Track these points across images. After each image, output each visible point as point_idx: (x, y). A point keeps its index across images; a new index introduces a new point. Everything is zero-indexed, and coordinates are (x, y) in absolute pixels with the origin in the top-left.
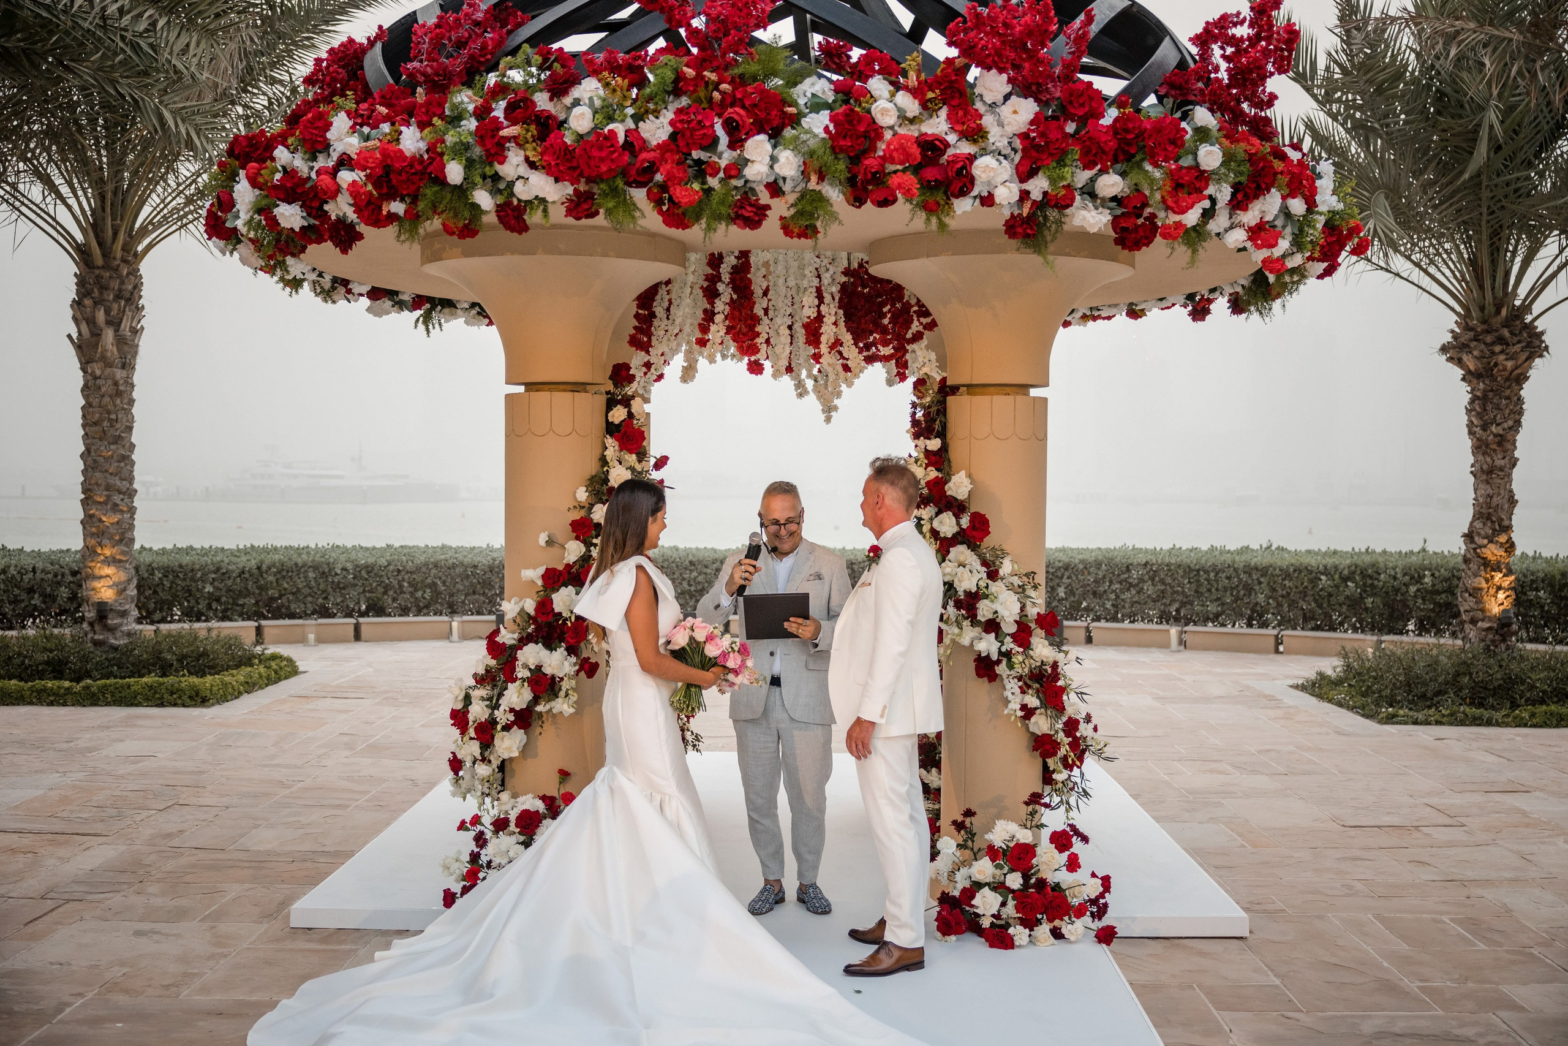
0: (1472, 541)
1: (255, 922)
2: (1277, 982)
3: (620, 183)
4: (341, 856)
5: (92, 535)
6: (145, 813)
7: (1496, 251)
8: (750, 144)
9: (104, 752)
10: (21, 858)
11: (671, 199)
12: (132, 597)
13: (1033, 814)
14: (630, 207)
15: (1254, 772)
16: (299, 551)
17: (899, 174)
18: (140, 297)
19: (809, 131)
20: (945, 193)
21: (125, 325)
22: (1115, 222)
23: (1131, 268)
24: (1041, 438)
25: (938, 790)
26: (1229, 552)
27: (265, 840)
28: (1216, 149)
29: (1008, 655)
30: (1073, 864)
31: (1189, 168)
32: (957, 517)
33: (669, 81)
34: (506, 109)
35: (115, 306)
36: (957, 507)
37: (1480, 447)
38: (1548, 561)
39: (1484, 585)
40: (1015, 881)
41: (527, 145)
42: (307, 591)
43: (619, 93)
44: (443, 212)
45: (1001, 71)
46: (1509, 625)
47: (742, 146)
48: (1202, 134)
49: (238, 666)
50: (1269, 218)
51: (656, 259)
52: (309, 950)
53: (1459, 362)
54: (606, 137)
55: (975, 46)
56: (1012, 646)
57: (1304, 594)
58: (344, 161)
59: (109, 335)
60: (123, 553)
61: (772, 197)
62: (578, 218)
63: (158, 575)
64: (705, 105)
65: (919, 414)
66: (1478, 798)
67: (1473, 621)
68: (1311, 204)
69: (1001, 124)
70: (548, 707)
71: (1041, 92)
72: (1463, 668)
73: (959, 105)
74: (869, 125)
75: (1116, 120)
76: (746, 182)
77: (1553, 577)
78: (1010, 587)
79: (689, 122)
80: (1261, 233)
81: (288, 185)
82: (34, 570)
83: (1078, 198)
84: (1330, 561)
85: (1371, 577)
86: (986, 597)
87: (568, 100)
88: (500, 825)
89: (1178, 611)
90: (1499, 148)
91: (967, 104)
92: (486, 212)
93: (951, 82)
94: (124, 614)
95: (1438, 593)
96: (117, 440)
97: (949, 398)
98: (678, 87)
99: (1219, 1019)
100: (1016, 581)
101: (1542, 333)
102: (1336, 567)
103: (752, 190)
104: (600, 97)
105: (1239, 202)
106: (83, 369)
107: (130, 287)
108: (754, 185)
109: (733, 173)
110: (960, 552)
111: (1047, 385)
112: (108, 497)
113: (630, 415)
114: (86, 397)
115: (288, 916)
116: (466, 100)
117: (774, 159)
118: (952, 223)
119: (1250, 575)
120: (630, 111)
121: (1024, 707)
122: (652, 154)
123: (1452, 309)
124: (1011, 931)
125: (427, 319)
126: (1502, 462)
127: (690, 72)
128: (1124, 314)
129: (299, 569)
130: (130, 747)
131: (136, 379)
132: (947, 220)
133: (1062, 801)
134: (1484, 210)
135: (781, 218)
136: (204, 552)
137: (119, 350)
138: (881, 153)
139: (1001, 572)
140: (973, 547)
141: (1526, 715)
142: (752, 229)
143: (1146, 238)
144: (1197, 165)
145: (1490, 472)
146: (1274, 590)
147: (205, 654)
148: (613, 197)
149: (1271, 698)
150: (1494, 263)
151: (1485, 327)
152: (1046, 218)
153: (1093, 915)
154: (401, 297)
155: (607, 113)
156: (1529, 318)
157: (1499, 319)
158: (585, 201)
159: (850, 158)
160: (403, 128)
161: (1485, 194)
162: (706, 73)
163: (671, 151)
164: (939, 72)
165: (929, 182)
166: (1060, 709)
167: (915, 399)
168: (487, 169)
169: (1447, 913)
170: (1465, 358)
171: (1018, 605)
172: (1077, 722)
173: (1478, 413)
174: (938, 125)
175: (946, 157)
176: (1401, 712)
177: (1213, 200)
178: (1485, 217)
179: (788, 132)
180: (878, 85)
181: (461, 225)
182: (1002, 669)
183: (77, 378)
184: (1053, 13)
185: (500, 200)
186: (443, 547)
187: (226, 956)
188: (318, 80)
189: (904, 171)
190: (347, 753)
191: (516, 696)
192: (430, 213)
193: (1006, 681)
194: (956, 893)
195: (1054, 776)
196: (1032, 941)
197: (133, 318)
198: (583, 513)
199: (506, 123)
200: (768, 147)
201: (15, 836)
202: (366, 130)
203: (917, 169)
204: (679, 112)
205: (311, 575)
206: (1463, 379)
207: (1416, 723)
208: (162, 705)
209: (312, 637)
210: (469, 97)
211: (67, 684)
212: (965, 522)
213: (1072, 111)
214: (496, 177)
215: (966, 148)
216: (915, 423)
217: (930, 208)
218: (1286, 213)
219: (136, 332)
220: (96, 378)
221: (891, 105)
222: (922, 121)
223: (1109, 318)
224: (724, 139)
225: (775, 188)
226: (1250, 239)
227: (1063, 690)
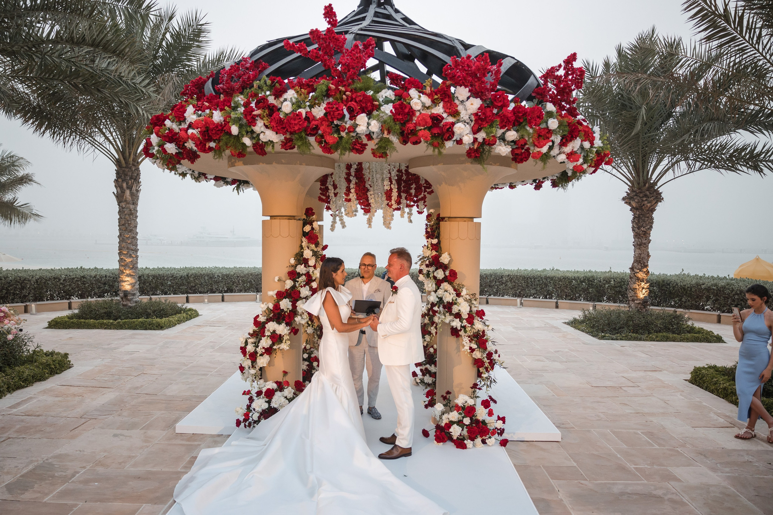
0: (633, 271)
1: (162, 430)
2: (575, 464)
3: (303, 134)
4: (201, 398)
5: (122, 266)
6: (129, 378)
7: (645, 162)
8: (358, 117)
9: (120, 350)
10: (77, 399)
11: (325, 141)
12: (137, 289)
13: (474, 392)
14: (308, 145)
15: (554, 361)
16: (202, 269)
17: (422, 130)
18: (140, 178)
19: (384, 112)
20: (442, 139)
21: (134, 188)
22: (513, 151)
23: (515, 170)
24: (478, 239)
25: (435, 373)
26: (539, 271)
27: (174, 390)
28: (556, 120)
29: (464, 327)
30: (490, 414)
31: (544, 129)
32: (444, 271)
33: (324, 90)
34: (256, 103)
35: (130, 182)
36: (444, 267)
37: (637, 236)
38: (657, 276)
39: (638, 287)
40: (467, 421)
41: (264, 118)
42: (204, 284)
43: (303, 95)
44: (230, 146)
45: (466, 87)
46: (647, 302)
47: (355, 118)
48: (550, 114)
49: (175, 314)
50: (575, 150)
51: (322, 166)
52: (181, 445)
53: (629, 204)
54: (297, 115)
55: (455, 76)
56: (466, 324)
57: (566, 287)
58: (191, 126)
59: (128, 192)
60: (134, 272)
61: (368, 140)
62: (286, 150)
63: (151, 278)
64: (340, 101)
65: (429, 230)
66: (642, 374)
67: (633, 300)
68: (592, 144)
69: (466, 110)
70: (278, 347)
71: (483, 96)
72: (630, 318)
73: (448, 101)
74: (409, 109)
75: (514, 108)
76: (357, 134)
77: (659, 282)
78: (466, 300)
79: (332, 108)
80: (571, 156)
81: (170, 135)
82: (106, 276)
83: (498, 141)
84: (576, 275)
85: (591, 281)
86: (456, 304)
87: (282, 99)
88: (259, 393)
89: (519, 292)
90: (646, 124)
91: (451, 101)
92: (248, 147)
93: (445, 91)
94: (134, 295)
95: (616, 287)
96: (131, 231)
97: (441, 223)
98: (328, 93)
99: (553, 484)
100: (468, 297)
101: (661, 193)
102: (578, 277)
103: (360, 137)
104: (295, 98)
105: (564, 143)
106: (119, 205)
107: (136, 175)
108: (360, 135)
109: (351, 130)
110: (445, 285)
111: (481, 217)
112: (128, 252)
113: (313, 229)
114: (120, 215)
115: (175, 428)
116: (240, 99)
117: (369, 124)
118: (444, 151)
119: (547, 280)
120: (308, 104)
121: (471, 348)
122: (317, 122)
123: (627, 184)
124: (465, 442)
125: (238, 188)
126: (645, 241)
127: (333, 87)
128: (508, 187)
129: (202, 276)
130: (130, 348)
131: (139, 208)
132: (442, 150)
133: (485, 384)
134: (641, 147)
135: (372, 149)
136: (168, 269)
137: (131, 198)
138: (415, 122)
139: (462, 294)
140: (451, 283)
141: (654, 337)
142: (359, 154)
143: (526, 158)
144: (548, 127)
145: (640, 245)
146: (555, 285)
147: (163, 310)
148: (301, 141)
149: (556, 328)
150: (643, 167)
151: (640, 191)
152: (484, 149)
153: (498, 434)
154: (227, 180)
155: (298, 104)
156: (656, 187)
157: (645, 188)
158: (289, 142)
159: (401, 123)
160: (214, 112)
161: (641, 141)
162: (340, 87)
163: (325, 120)
164: (439, 87)
165: (435, 134)
166: (486, 348)
167: (426, 222)
168: (248, 128)
169: (639, 429)
170: (632, 202)
171: (469, 307)
172: (492, 353)
173: (636, 223)
174: (439, 110)
175: (442, 123)
176: (607, 335)
177: (553, 142)
178: (641, 150)
179: (375, 113)
180: (413, 92)
181: (237, 152)
182: (462, 333)
183: (117, 208)
184: (489, 60)
185: (254, 142)
186: (254, 268)
187: (147, 447)
188: (187, 94)
189: (424, 129)
190: (212, 350)
191: (265, 342)
192: (225, 147)
193: (463, 337)
194: (443, 425)
195: (482, 375)
196: (474, 445)
197: (137, 186)
198: (293, 268)
199: (256, 109)
200: (366, 119)
201: (77, 388)
202: (200, 112)
203: (429, 129)
204: (328, 103)
205: (206, 278)
206: (631, 210)
207: (612, 339)
208: (146, 329)
209: (206, 300)
210: (241, 98)
211: (111, 321)
212: (447, 273)
213: (496, 104)
214: (252, 132)
215: (451, 120)
216: (427, 232)
217: (434, 146)
218: (582, 147)
219: (138, 191)
220: (123, 208)
221: (419, 101)
222: (432, 108)
223: (502, 188)
224: (347, 116)
225: (369, 136)
226: (567, 158)
227: (486, 341)
